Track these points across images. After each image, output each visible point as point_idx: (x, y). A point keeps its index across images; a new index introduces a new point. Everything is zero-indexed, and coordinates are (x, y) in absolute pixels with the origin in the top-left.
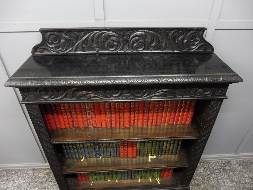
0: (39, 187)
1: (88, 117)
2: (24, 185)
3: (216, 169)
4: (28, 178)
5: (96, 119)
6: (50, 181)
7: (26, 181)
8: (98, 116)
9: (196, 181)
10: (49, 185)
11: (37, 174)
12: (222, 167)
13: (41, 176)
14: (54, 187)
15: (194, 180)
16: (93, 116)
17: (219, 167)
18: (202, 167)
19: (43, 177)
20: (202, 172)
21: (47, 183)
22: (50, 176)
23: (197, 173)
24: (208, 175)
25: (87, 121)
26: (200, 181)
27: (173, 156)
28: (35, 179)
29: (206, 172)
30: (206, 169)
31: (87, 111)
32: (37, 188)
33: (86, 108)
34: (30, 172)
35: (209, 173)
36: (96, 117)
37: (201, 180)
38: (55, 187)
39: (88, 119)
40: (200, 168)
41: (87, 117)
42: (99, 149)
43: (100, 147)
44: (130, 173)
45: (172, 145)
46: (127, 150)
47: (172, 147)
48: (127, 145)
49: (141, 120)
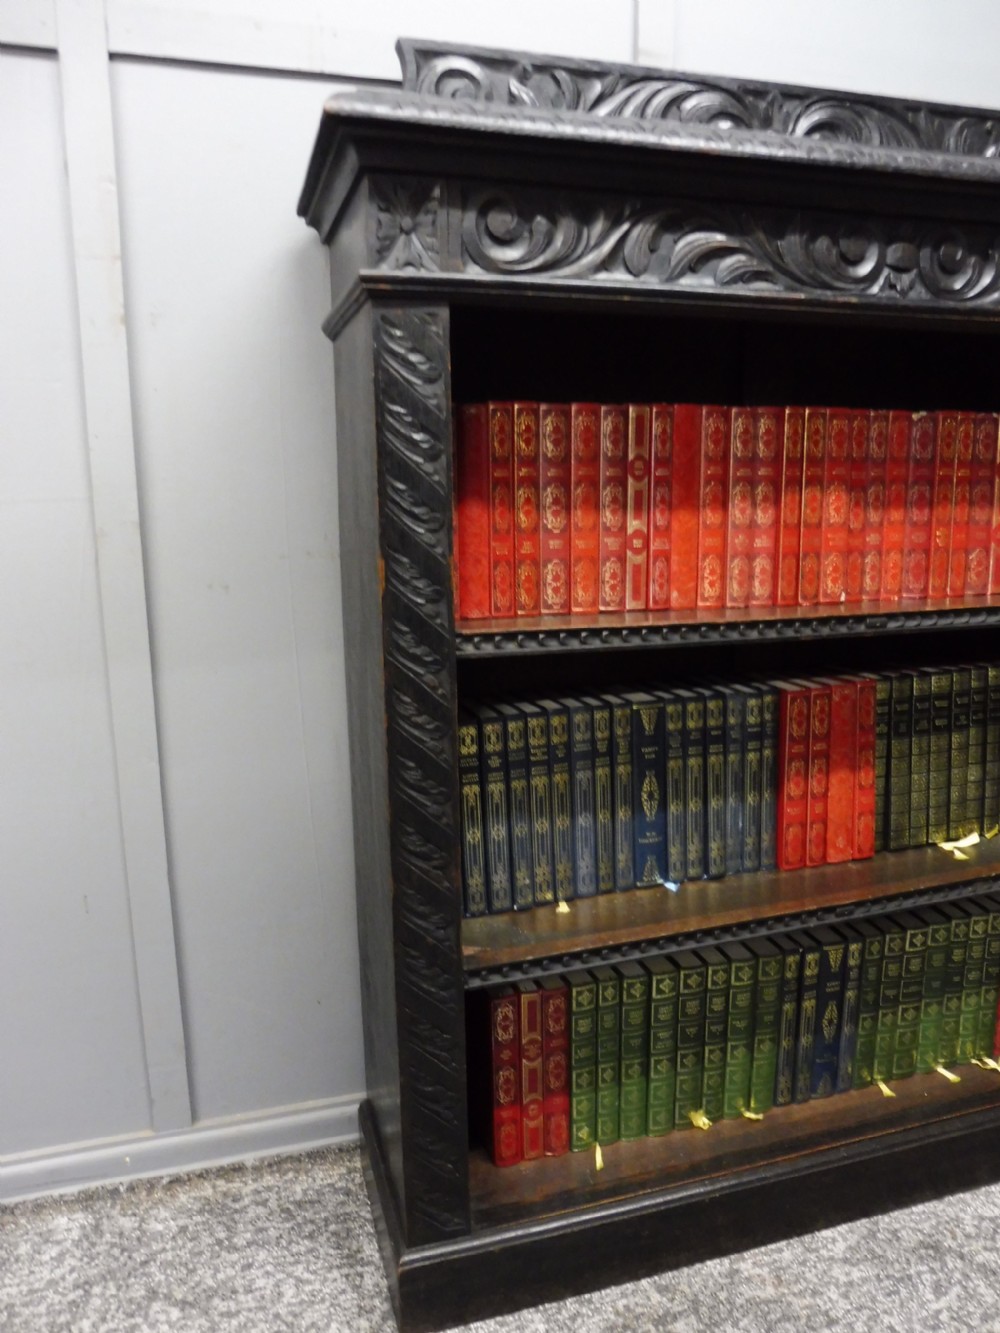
0: (179, 1296)
1: (633, 524)
2: (42, 1309)
4: (60, 1259)
5: (670, 542)
6: (249, 1244)
7: (52, 1283)
8: (682, 520)
10: (249, 1266)
11: (127, 1223)
13: (160, 1227)
14: (299, 1271)
16: (658, 515)
19: (183, 1229)
21: (235, 1256)
22: (237, 1216)
25: (622, 559)
28: (116, 1252)
31: (630, 481)
32: (156, 1306)
33: (631, 456)
34: (62, 1221)
36: (675, 526)
38: (307, 1270)
39: (626, 544)
41: (623, 528)
42: (663, 806)
43: (670, 790)
44: (830, 1022)
46: (824, 796)
48: (826, 753)
49: (896, 557)
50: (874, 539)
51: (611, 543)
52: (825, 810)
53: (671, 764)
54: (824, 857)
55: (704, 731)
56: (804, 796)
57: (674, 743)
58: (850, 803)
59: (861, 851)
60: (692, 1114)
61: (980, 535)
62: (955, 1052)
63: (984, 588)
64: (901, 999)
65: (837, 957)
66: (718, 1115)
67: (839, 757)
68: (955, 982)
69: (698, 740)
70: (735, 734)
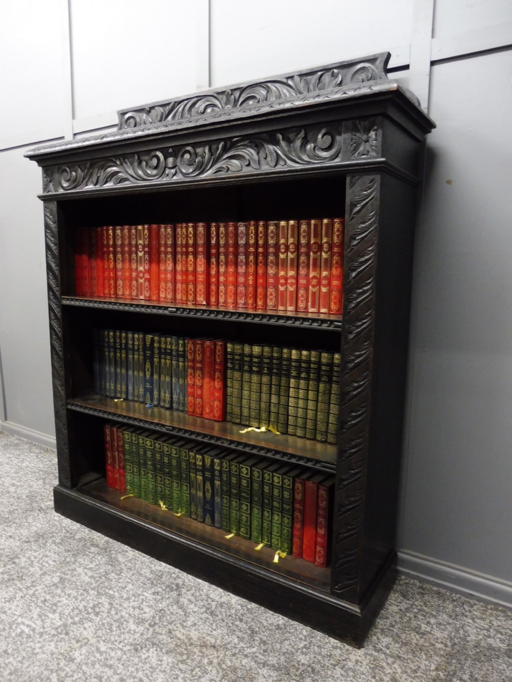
1: (139, 269)
5: (151, 275)
8: (154, 268)
9: (421, 638)
15: (417, 633)
16: (146, 266)
18: (483, 619)
20: (471, 631)
23: (449, 624)
24: (490, 648)
25: (137, 280)
26: (439, 646)
29: (490, 641)
30: (495, 630)
31: (138, 252)
33: (138, 244)
35: (502, 645)
36: (152, 269)
37: (446, 645)
39: (138, 275)
40: (473, 619)
42: (152, 375)
43: (154, 370)
44: (208, 490)
45: (311, 395)
46: (201, 387)
47: (311, 405)
48: (201, 369)
49: (231, 288)
50: (222, 279)
51: (134, 274)
52: (202, 393)
53: (155, 359)
54: (202, 414)
55: (166, 349)
56: (193, 385)
57: (156, 351)
58: (212, 394)
59: (214, 417)
60: (160, 501)
61: (271, 281)
62: (270, 540)
63: (274, 307)
64: (239, 497)
65: (208, 461)
66: (170, 508)
67: (206, 372)
68: (265, 503)
69: (163, 353)
70: (174, 353)
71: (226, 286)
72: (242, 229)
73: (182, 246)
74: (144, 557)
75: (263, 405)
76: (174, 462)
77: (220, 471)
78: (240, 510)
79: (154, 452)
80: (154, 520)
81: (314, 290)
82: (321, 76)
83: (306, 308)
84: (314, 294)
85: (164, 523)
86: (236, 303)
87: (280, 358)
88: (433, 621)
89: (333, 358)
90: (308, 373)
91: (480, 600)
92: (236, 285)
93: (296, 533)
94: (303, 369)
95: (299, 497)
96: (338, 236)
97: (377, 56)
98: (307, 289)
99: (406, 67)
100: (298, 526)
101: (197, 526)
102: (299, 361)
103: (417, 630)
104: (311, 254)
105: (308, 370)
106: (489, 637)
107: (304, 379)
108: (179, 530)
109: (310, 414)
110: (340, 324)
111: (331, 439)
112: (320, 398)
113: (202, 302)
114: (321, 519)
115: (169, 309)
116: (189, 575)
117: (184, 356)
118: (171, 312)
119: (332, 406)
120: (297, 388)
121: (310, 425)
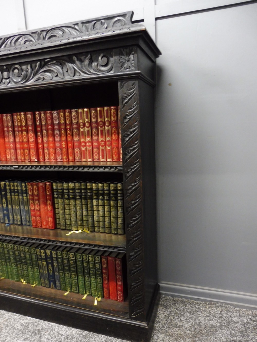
3: (238, 323)
9: (179, 330)
12: (254, 321)
15: (176, 327)
17: (246, 321)
18: (205, 311)
20: (202, 319)
23: (191, 318)
24: (213, 326)
26: (188, 332)
27: (114, 237)
29: (212, 322)
30: (213, 315)
35: (217, 323)
37: (191, 331)
40: (201, 312)
42: (7, 206)
43: (8, 203)
44: (50, 270)
45: (106, 208)
46: (39, 210)
47: (107, 214)
48: (38, 200)
49: (52, 150)
50: (46, 145)
52: (40, 214)
53: (8, 196)
54: (41, 226)
55: (14, 190)
56: (34, 210)
57: (8, 191)
58: (46, 214)
59: (49, 227)
60: (21, 279)
61: (76, 144)
62: (90, 292)
63: (80, 160)
64: (70, 271)
65: (48, 253)
66: (28, 282)
67: (41, 201)
68: (85, 272)
69: (13, 192)
70: (20, 192)
71: (48, 149)
72: (55, 114)
73: (18, 127)
74: (15, 316)
75: (79, 217)
76: (28, 256)
77: (57, 258)
78: (72, 278)
79: (14, 252)
80: (19, 292)
81: (103, 148)
82: (95, 23)
83: (99, 159)
84: (103, 150)
85: (26, 293)
86: (56, 159)
87: (86, 189)
88: (182, 318)
89: (117, 187)
90: (103, 196)
91: (202, 300)
92: (55, 148)
93: (105, 286)
94: (100, 194)
95: (104, 266)
96: (114, 117)
97: (126, 13)
98: (98, 148)
99: (142, 21)
100: (106, 282)
101: (46, 290)
102: (97, 189)
103: (176, 326)
104: (99, 127)
105: (103, 195)
106: (210, 320)
107: (101, 199)
108: (36, 296)
109: (107, 219)
110: (121, 168)
111: (120, 231)
112: (112, 210)
113: (35, 160)
114: (118, 277)
115: (14, 166)
116: (45, 322)
117: (26, 193)
118: (15, 168)
119: (119, 213)
120: (98, 205)
121: (107, 225)
